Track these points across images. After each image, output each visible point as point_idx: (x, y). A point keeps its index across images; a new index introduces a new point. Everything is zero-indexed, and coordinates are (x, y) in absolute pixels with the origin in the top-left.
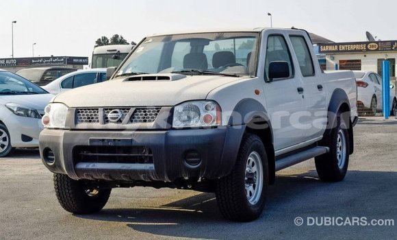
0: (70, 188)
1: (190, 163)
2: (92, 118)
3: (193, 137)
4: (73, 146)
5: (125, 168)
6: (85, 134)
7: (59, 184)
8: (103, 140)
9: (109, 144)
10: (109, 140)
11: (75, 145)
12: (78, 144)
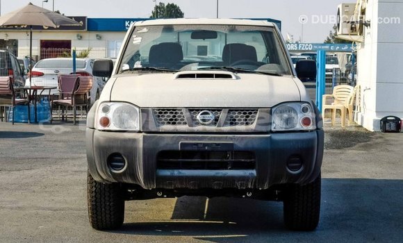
0: (111, 200)
1: (292, 168)
2: (176, 120)
3: (297, 141)
4: (157, 152)
5: (220, 175)
6: (173, 137)
7: (98, 196)
8: (197, 144)
9: (206, 148)
10: (205, 145)
11: (160, 150)
12: (165, 149)
